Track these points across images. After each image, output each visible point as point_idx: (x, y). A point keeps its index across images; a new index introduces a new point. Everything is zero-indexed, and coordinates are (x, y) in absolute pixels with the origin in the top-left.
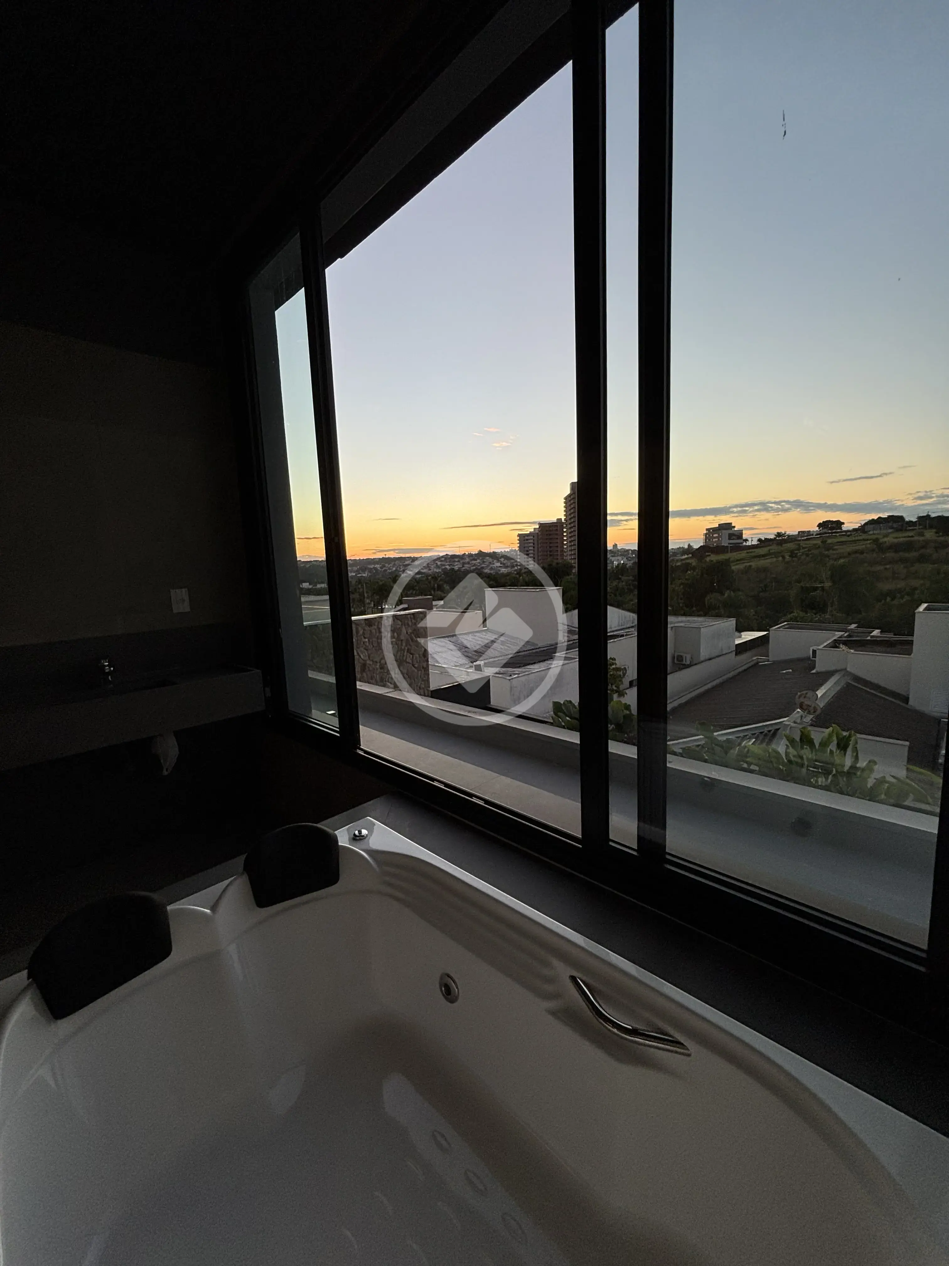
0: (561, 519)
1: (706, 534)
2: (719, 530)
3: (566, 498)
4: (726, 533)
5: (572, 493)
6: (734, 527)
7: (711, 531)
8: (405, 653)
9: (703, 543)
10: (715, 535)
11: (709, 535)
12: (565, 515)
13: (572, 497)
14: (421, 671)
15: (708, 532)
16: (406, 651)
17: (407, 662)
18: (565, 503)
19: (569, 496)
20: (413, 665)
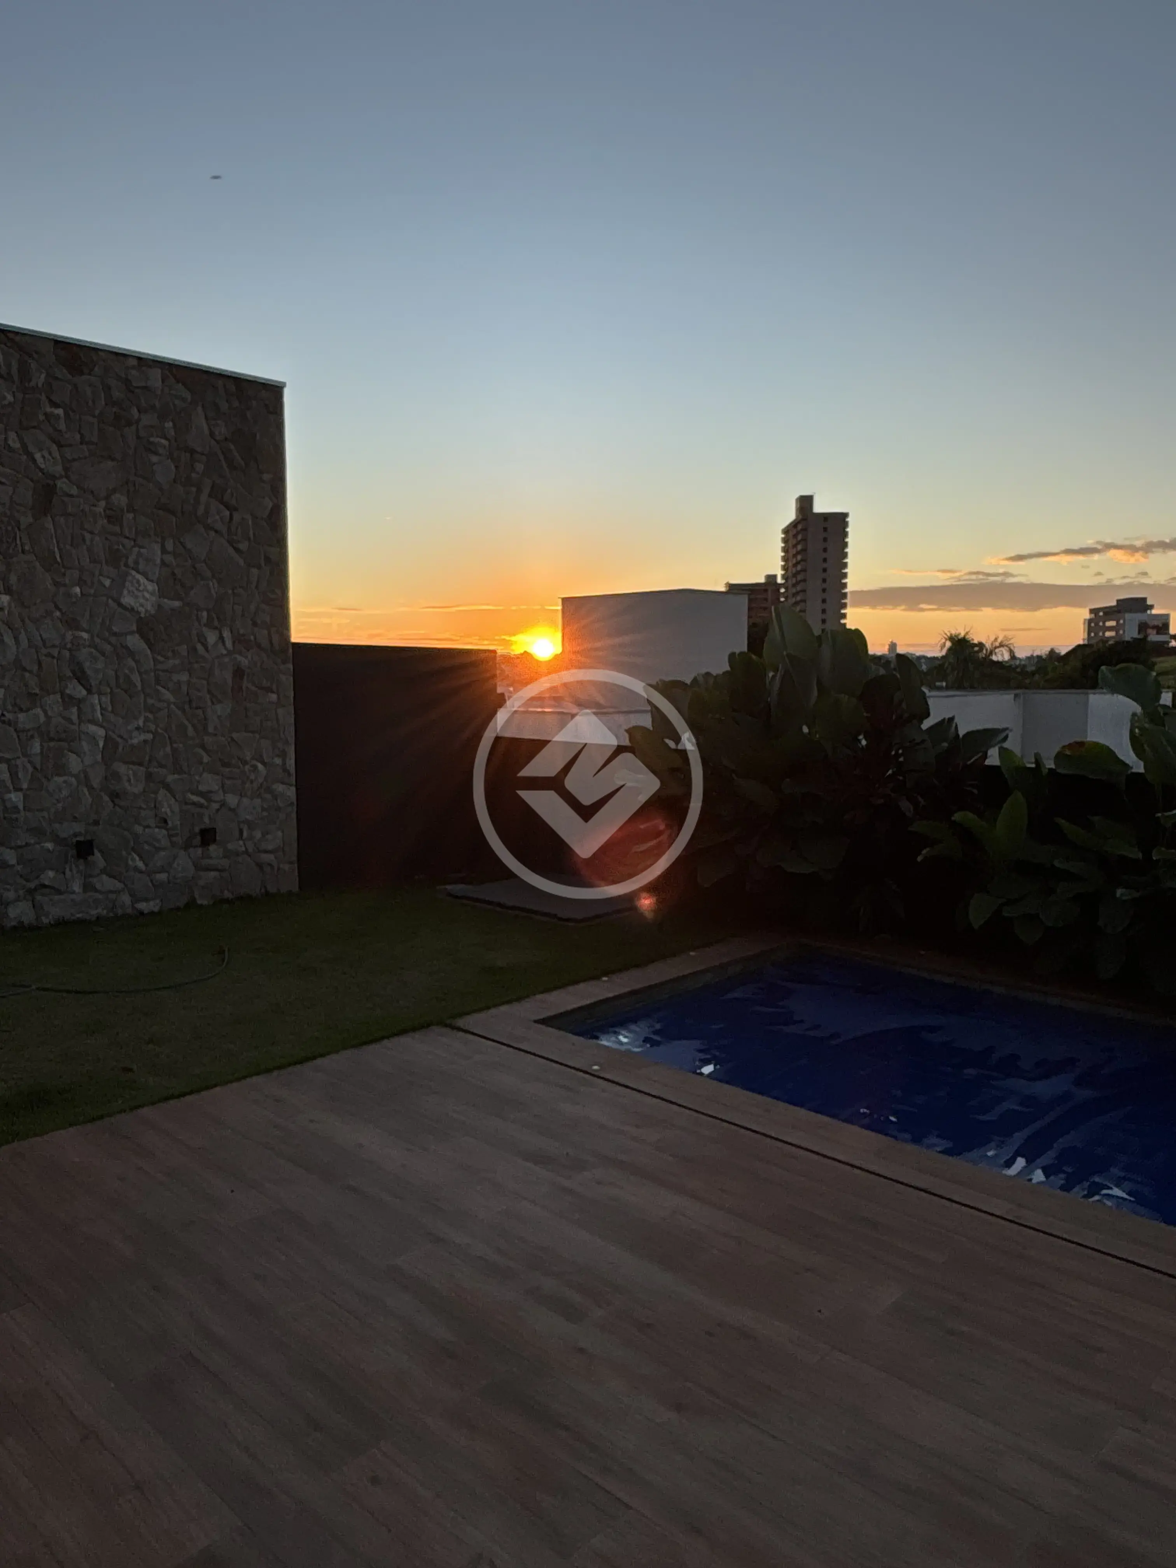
0: (775, 576)
1: (1090, 621)
2: (1119, 612)
3: (786, 531)
4: (1133, 619)
5: (800, 517)
6: (1151, 607)
7: (1101, 614)
8: (204, 498)
9: (1084, 640)
10: (1109, 624)
11: (1097, 624)
12: (784, 568)
13: (800, 527)
14: (259, 567)
15: (1093, 616)
16: (206, 491)
17: (208, 528)
18: (785, 540)
19: (794, 525)
20: (231, 543)
